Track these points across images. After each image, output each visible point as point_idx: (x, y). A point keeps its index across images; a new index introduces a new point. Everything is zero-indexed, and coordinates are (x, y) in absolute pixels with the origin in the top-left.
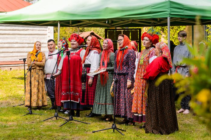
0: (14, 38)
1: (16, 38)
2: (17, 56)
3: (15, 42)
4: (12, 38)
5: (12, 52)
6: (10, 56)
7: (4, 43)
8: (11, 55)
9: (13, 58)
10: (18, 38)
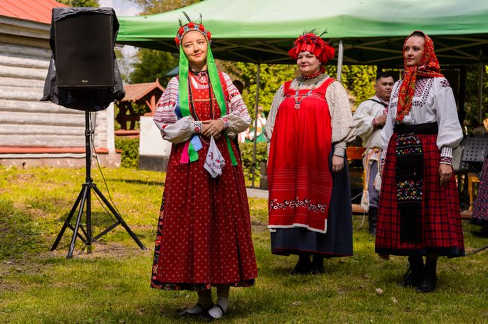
0: (30, 87)
1: (32, 87)
2: (35, 134)
3: (30, 98)
4: (25, 87)
5: (23, 123)
6: (19, 131)
7: (7, 99)
8: (22, 128)
9: (25, 136)
10: (37, 87)
